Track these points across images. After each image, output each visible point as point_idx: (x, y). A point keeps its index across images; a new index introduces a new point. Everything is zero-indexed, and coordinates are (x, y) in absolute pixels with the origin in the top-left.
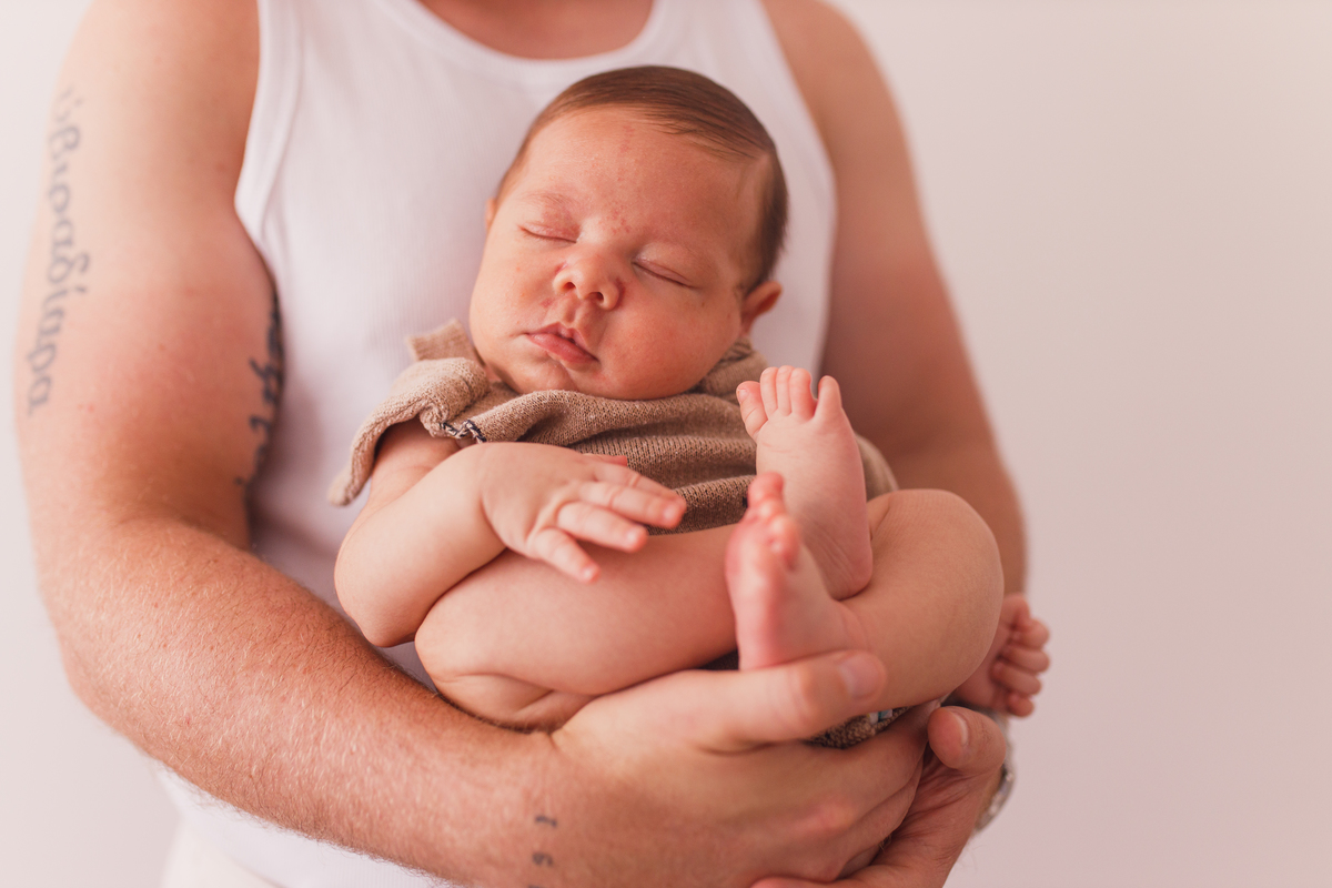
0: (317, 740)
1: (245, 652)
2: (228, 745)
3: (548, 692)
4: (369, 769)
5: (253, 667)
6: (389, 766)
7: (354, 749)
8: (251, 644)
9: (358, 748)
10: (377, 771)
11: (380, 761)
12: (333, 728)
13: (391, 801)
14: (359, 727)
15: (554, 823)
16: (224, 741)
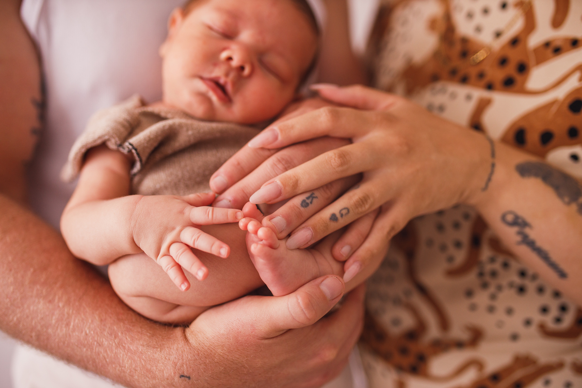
0: (68, 325)
1: (29, 274)
2: (19, 321)
3: (177, 306)
4: (95, 343)
5: (33, 282)
6: (106, 343)
7: (88, 332)
8: (32, 270)
9: (89, 332)
10: (100, 345)
11: (101, 340)
12: (77, 321)
13: (108, 360)
14: (90, 321)
15: (189, 378)
16: (17, 319)
